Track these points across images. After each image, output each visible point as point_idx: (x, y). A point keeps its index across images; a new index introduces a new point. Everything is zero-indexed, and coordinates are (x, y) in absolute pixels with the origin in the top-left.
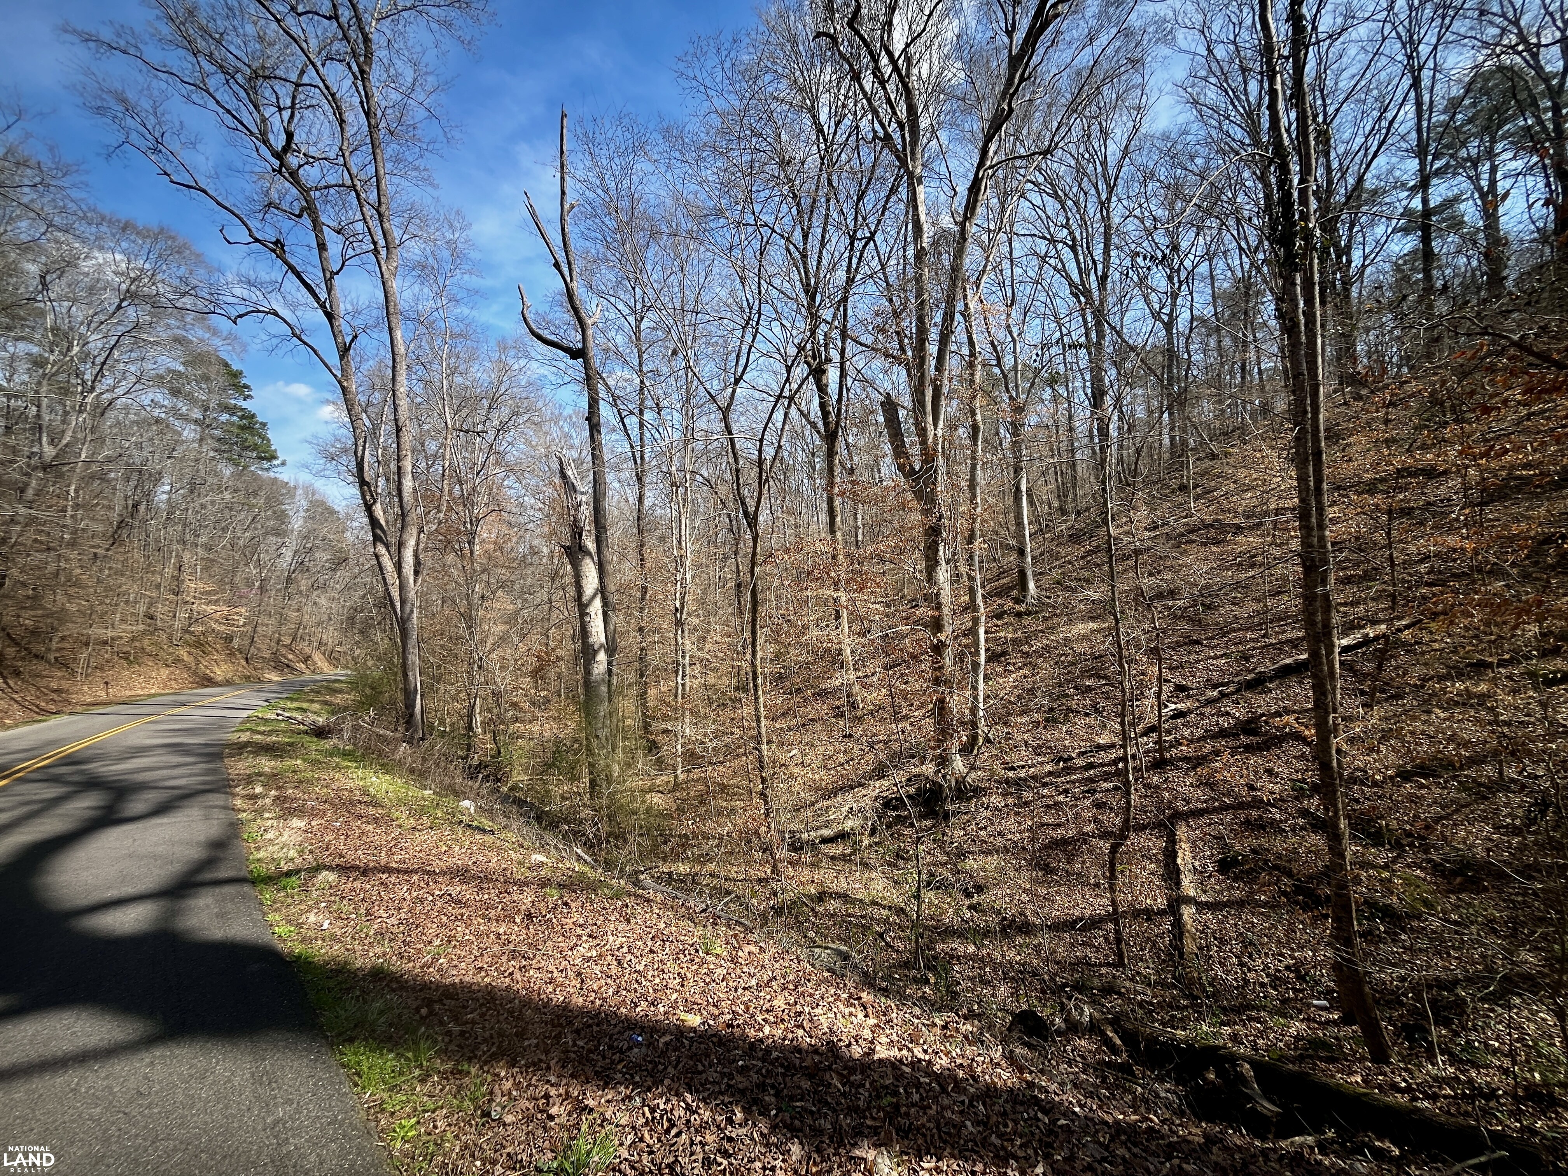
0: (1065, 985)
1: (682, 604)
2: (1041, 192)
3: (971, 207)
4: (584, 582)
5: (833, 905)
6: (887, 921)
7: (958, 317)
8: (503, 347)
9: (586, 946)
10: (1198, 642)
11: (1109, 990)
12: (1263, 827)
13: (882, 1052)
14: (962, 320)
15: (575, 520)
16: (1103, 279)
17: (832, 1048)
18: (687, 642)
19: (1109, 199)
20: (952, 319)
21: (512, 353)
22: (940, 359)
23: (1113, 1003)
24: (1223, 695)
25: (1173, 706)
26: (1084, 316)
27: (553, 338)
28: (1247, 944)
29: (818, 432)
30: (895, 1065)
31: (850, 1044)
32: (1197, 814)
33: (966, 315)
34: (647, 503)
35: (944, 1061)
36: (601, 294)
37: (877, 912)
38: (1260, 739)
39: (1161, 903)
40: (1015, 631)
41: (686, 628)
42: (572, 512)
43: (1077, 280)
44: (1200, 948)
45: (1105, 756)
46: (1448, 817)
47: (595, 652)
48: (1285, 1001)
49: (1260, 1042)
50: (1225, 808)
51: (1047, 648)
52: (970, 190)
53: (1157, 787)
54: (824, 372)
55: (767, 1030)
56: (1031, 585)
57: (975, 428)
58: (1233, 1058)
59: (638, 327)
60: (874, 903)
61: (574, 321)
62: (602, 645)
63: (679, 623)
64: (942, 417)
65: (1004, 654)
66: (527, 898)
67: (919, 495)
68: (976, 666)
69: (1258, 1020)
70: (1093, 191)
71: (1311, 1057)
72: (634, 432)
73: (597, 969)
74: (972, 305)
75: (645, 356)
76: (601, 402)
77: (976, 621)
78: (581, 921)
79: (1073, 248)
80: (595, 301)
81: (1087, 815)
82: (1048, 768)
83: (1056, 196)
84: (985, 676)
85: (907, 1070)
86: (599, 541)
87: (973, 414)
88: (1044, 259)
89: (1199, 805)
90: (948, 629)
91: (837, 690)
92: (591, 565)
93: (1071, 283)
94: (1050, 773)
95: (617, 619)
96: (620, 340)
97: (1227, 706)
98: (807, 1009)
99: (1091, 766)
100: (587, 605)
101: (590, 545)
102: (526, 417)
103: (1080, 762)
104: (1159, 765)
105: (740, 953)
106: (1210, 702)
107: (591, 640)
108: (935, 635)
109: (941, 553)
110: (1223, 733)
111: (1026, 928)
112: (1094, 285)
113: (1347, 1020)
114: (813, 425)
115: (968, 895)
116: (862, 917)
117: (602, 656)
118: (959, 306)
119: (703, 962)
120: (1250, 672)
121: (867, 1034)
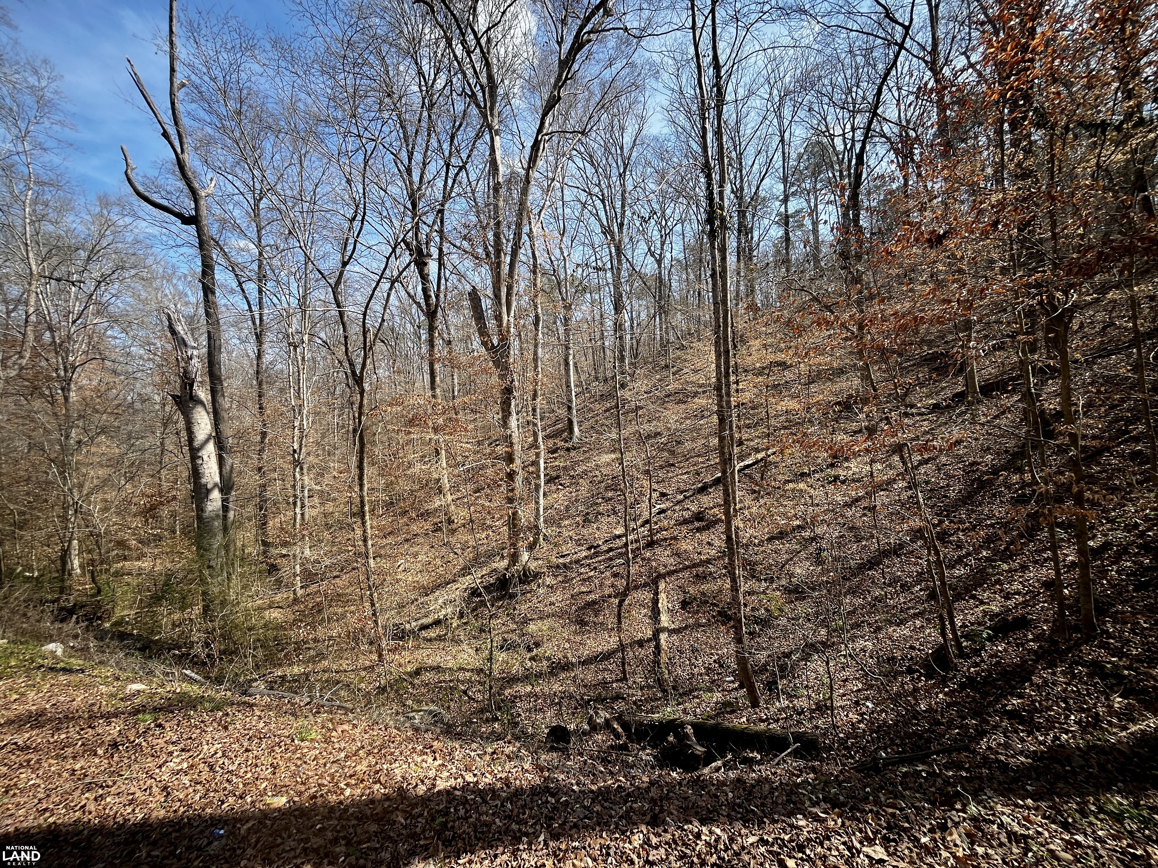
0: (589, 701)
1: (301, 446)
2: (583, 159)
3: (533, 160)
4: (196, 429)
5: (427, 677)
6: (470, 681)
7: (525, 237)
8: (105, 202)
9: (177, 760)
10: (673, 465)
11: (618, 697)
12: (705, 578)
13: (441, 785)
14: (526, 238)
15: (186, 372)
16: (621, 225)
17: (402, 792)
18: (306, 478)
19: (624, 172)
20: (520, 239)
21: (116, 209)
22: (512, 265)
23: (620, 706)
24: (686, 497)
25: (658, 506)
26: (609, 247)
27: (165, 203)
28: (694, 650)
29: (422, 311)
30: (448, 793)
31: (417, 785)
32: (670, 573)
33: (530, 235)
34: (267, 358)
35: (488, 779)
36: (218, 171)
37: (461, 676)
38: (704, 524)
39: (649, 633)
40: (565, 461)
41: (305, 466)
42: (182, 364)
43: (605, 223)
44: (670, 659)
45: (619, 543)
46: (791, 559)
47: (208, 491)
48: (713, 682)
49: (698, 710)
50: (686, 568)
51: (585, 472)
52: (532, 147)
53: (649, 559)
54: (426, 264)
55: (348, 792)
56: (576, 429)
57: (537, 317)
58: (682, 725)
59: (257, 205)
60: (461, 669)
61: (186, 190)
62: (216, 485)
63: (297, 463)
64: (513, 308)
65: (558, 477)
66: (114, 729)
67: (497, 364)
68: (537, 487)
69: (697, 697)
70: (614, 165)
71: (723, 713)
72: (253, 296)
73: (186, 780)
74: (534, 230)
75: (263, 232)
76: (216, 267)
77: (538, 455)
78: (174, 739)
79: (603, 201)
80: (209, 176)
81: (608, 583)
82: (584, 554)
83: (593, 164)
84: (545, 494)
85: (458, 793)
86: (214, 392)
87: (536, 306)
88: (584, 205)
89: (672, 568)
90: (518, 462)
91: (436, 510)
92: (204, 413)
93: (602, 225)
94: (586, 557)
95: (232, 461)
96: (237, 213)
97: (688, 504)
98: (385, 766)
99: (611, 550)
100: (199, 449)
101: (203, 394)
102: (133, 272)
103: (604, 548)
104: (650, 544)
105: (334, 734)
106: (679, 502)
107: (203, 481)
108: (508, 465)
109: (512, 406)
110: (686, 522)
111: (567, 666)
112: (616, 230)
113: (741, 687)
114: (418, 304)
115: (530, 650)
116: (450, 681)
117: (216, 495)
118: (526, 229)
119: (298, 748)
120: (700, 482)
121: (432, 774)
